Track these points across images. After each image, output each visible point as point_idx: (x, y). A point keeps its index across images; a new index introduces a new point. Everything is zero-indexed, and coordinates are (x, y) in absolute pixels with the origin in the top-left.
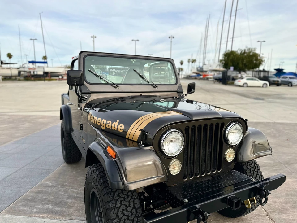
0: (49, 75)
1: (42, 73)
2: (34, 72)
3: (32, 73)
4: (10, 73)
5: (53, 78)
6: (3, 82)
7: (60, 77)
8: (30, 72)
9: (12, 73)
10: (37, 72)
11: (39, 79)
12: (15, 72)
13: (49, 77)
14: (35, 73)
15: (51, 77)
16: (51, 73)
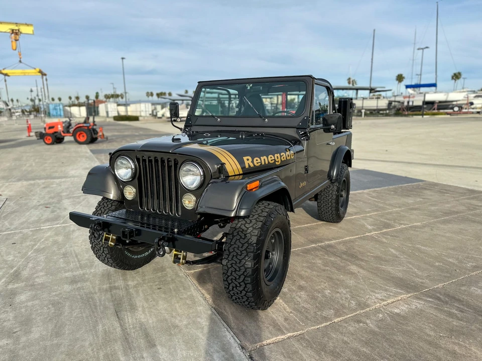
0: (436, 106)
1: (420, 104)
2: (408, 102)
3: (406, 104)
4: (376, 105)
5: (441, 111)
6: (366, 118)
7: (456, 109)
8: (403, 103)
9: (379, 105)
10: (413, 102)
11: (418, 113)
12: (383, 104)
13: (434, 109)
14: (411, 104)
15: (439, 109)
16: (440, 102)
